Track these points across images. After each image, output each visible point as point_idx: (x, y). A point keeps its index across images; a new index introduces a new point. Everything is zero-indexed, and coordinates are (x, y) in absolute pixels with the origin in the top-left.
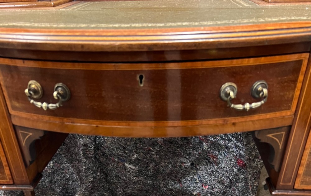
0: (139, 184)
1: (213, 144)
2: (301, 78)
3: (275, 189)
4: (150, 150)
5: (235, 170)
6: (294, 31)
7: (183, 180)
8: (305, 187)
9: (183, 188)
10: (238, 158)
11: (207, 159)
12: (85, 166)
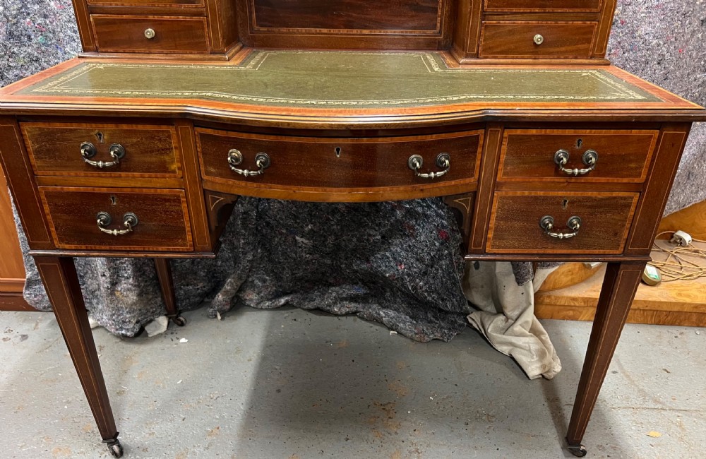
0: (314, 264)
1: (408, 211)
2: (480, 150)
3: (467, 253)
4: (328, 219)
5: (437, 244)
6: (467, 114)
7: (372, 258)
8: (496, 251)
9: (372, 269)
10: (439, 228)
11: (402, 231)
12: (244, 239)
